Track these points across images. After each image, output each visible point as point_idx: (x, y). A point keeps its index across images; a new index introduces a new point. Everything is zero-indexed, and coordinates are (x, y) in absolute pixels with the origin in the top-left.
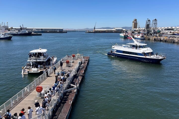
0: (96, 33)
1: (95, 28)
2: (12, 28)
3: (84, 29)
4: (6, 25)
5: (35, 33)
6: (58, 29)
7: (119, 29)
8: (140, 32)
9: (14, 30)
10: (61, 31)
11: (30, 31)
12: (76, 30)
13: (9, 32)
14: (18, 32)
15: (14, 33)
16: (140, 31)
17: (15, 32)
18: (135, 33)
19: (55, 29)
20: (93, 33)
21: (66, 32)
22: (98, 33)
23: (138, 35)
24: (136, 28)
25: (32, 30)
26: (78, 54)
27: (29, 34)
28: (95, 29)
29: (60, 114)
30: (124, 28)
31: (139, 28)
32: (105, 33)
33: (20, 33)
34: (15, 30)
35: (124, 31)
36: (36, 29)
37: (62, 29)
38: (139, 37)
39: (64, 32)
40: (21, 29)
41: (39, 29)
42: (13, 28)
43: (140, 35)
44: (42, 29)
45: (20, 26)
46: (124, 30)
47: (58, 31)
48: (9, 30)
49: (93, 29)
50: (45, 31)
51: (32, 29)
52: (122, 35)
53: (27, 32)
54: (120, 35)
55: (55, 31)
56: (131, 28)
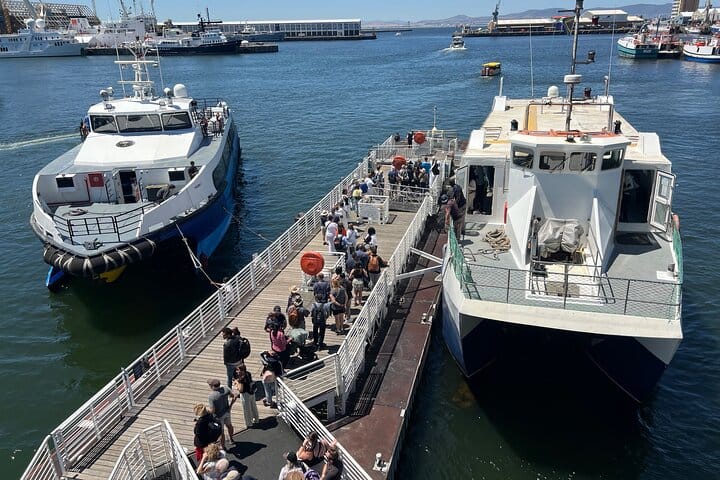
0: (503, 35)
1: (496, 14)
2: (169, 25)
3: (447, 21)
4: (148, 12)
5: (253, 45)
6: (340, 24)
7: (609, 16)
8: (714, 26)
9: (178, 30)
10: (351, 32)
11: (234, 34)
12: (412, 26)
13: (160, 41)
14: (190, 38)
15: (176, 46)
16: (714, 22)
17: (181, 40)
18: (686, 32)
19: (330, 24)
20: (488, 35)
21: (372, 36)
22: (511, 35)
23: (703, 45)
24: (693, 8)
25: (240, 32)
26: (435, 129)
27: (232, 48)
28: (496, 19)
29: (393, 358)
30: (631, 10)
31: (710, 7)
32: (543, 34)
33: (199, 43)
34: (180, 31)
35: (630, 24)
36: (256, 26)
37: (357, 25)
38: (706, 52)
39: (366, 35)
40: (202, 27)
41: (267, 26)
42: (174, 24)
43: (709, 42)
44: (277, 27)
45: (199, 15)
46: (630, 19)
47: (341, 32)
48: (160, 34)
49: (489, 19)
50: (288, 34)
51: (242, 26)
52: (628, 43)
53: (223, 37)
54: (620, 42)
55: (330, 33)
56: (668, 7)
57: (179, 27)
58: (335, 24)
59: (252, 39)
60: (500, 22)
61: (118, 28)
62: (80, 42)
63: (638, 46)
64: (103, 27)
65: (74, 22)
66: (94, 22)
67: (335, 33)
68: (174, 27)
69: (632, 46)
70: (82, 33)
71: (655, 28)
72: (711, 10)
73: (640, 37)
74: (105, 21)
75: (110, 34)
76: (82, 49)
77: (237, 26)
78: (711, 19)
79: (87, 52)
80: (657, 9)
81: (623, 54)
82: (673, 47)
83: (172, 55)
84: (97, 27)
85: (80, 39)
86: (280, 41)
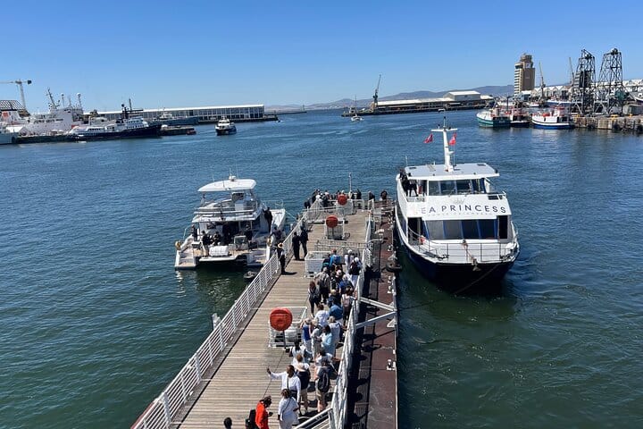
0: (383, 114)
1: (376, 97)
2: (95, 114)
3: (334, 105)
4: (75, 104)
5: (172, 128)
6: (246, 109)
7: (466, 96)
8: (549, 101)
9: (102, 118)
10: (256, 115)
11: (153, 120)
13: (87, 128)
14: (115, 125)
15: (102, 131)
16: (549, 98)
17: (106, 127)
18: (529, 106)
19: (237, 109)
20: (371, 114)
21: (275, 117)
22: (390, 113)
23: (549, 115)
24: (531, 87)
25: (158, 118)
27: (153, 132)
28: (376, 101)
30: (483, 90)
31: (544, 86)
32: (416, 112)
33: (123, 128)
34: (105, 119)
35: (484, 101)
36: (173, 112)
37: (261, 109)
38: (552, 121)
39: (269, 117)
40: (126, 114)
41: (182, 112)
42: (99, 113)
43: (553, 112)
44: (191, 113)
45: (123, 105)
46: (483, 97)
47: (247, 115)
48: (86, 122)
49: (369, 101)
50: (201, 118)
51: (160, 113)
52: (485, 116)
53: (145, 123)
54: (478, 115)
55: (238, 117)
56: (510, 88)
57: (103, 115)
58: (241, 109)
59: (170, 123)
60: (380, 103)
61: (47, 118)
62: (12, 131)
63: (494, 118)
64: (33, 118)
65: (6, 115)
66: (24, 114)
67: (242, 116)
68: (99, 116)
69: (490, 118)
70: (13, 124)
71: (506, 104)
72: (545, 89)
73: (495, 111)
74: (35, 112)
75: (40, 124)
76: (13, 138)
77: (155, 113)
78: (546, 95)
79: (17, 140)
80: (502, 89)
81: (484, 124)
82: (522, 118)
83: (99, 140)
84: (27, 118)
85: (11, 129)
86: (195, 124)
